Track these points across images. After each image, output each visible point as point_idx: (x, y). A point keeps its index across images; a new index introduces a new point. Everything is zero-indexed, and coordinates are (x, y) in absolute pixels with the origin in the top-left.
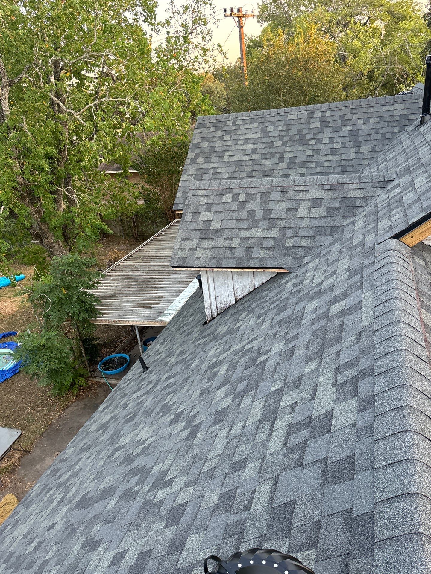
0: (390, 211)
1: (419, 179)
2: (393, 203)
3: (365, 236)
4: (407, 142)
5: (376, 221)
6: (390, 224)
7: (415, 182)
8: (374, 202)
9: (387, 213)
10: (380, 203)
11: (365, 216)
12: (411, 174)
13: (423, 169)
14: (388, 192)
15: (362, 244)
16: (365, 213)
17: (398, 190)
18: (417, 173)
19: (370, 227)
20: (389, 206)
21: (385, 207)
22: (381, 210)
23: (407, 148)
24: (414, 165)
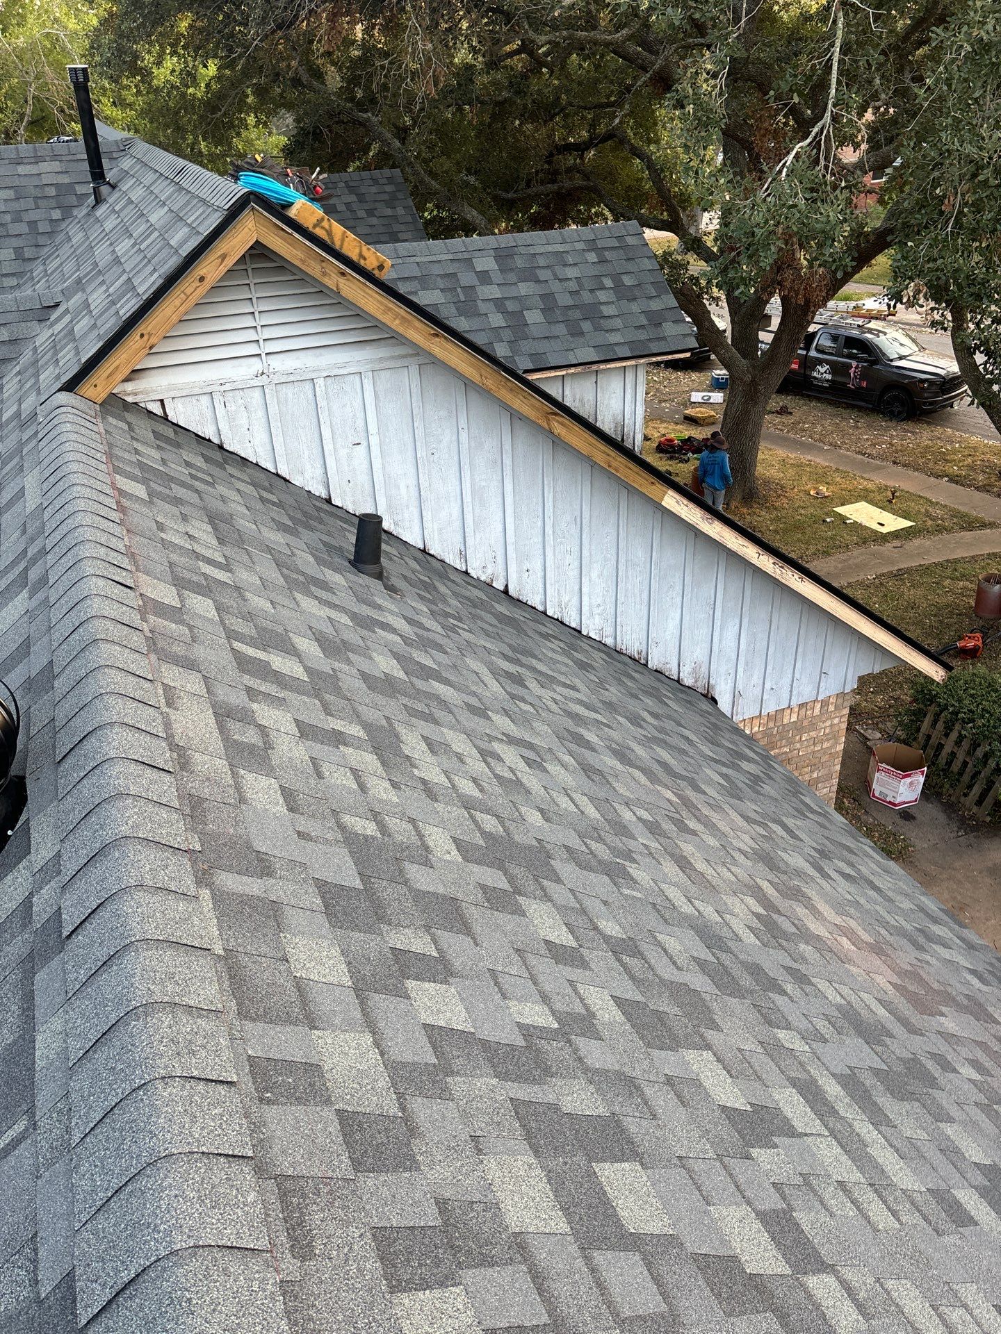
0: (56, 353)
1: (95, 296)
2: (60, 341)
3: (20, 401)
4: (77, 238)
5: (36, 375)
6: (57, 372)
7: (90, 301)
8: (31, 347)
9: (52, 358)
10: (40, 346)
11: (19, 373)
12: (84, 290)
13: (101, 278)
14: (52, 325)
15: (18, 414)
16: (18, 368)
17: (67, 318)
18: (93, 285)
19: (28, 385)
20: (55, 346)
21: (49, 350)
22: (42, 357)
23: (78, 247)
24: (88, 274)
